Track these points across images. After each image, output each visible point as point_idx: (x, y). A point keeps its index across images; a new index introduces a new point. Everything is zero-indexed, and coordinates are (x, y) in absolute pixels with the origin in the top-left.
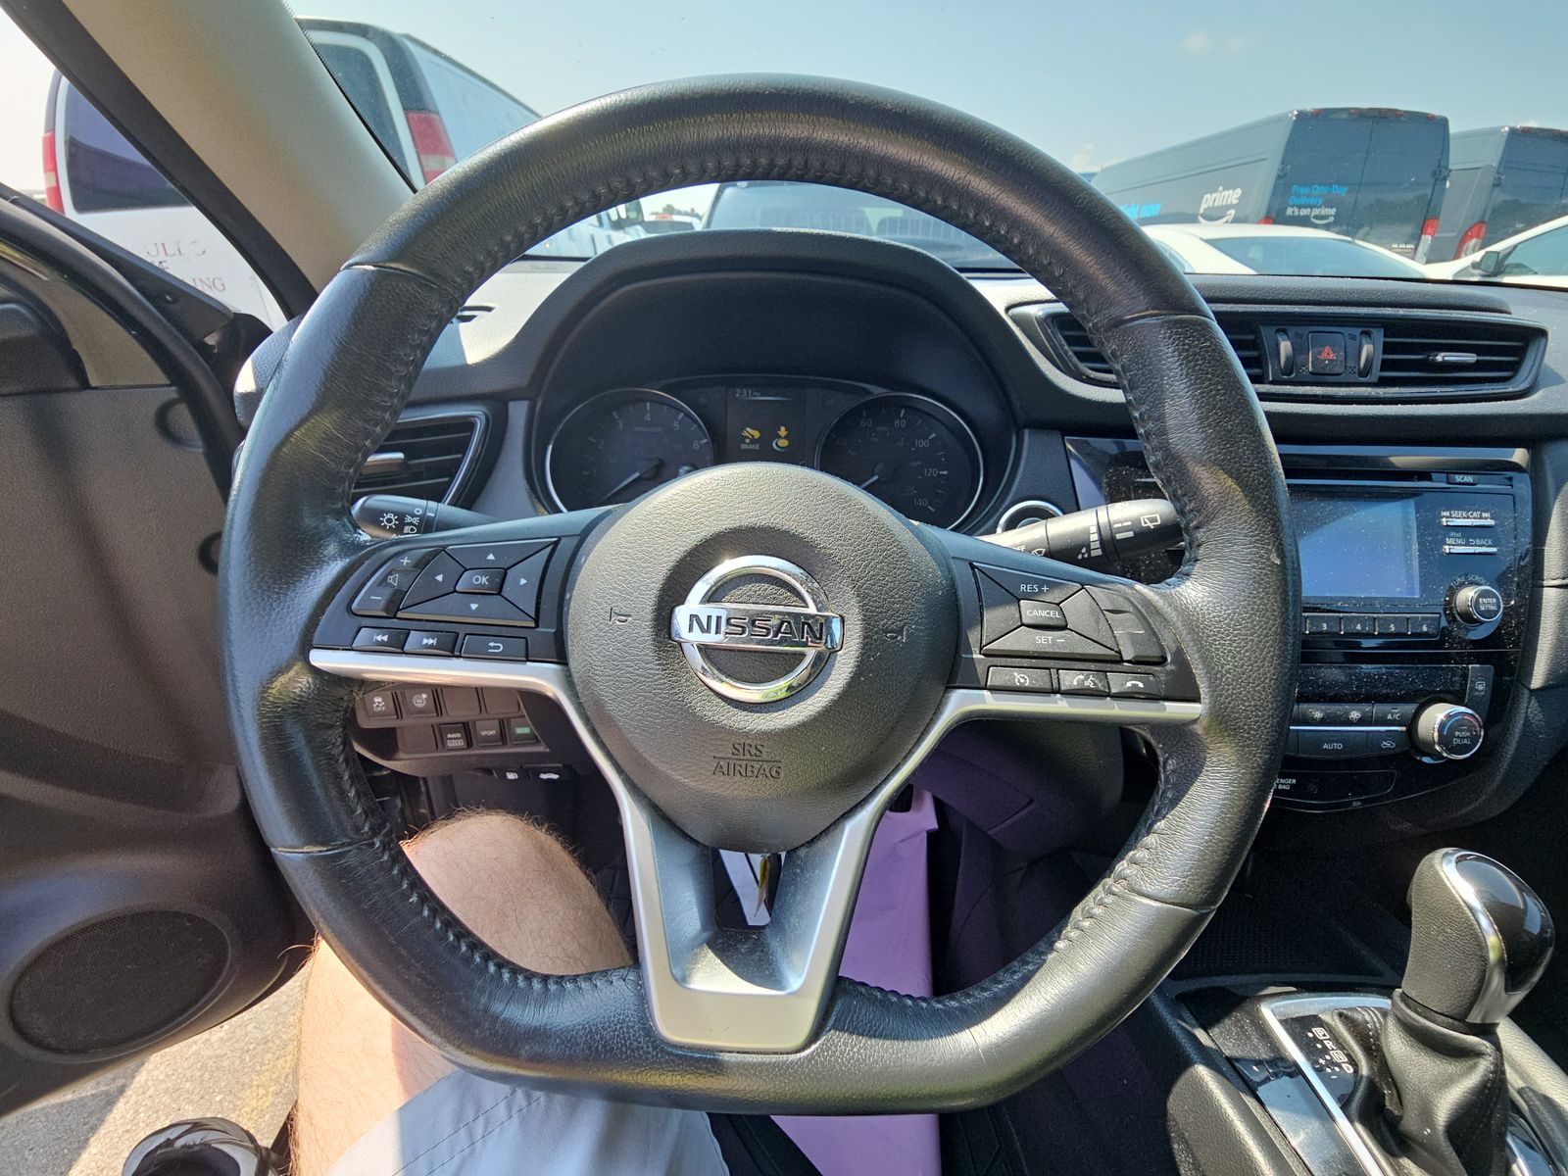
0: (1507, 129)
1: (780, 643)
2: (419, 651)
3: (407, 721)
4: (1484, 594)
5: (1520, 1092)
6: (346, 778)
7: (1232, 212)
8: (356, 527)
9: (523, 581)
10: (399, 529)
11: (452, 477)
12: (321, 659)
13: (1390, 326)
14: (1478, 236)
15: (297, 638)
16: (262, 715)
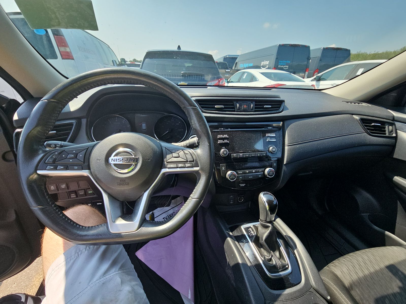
0: (322, 48)
1: (127, 162)
2: (60, 169)
3: (60, 191)
4: (273, 148)
5: (285, 236)
6: (46, 194)
7: (267, 66)
8: (46, 148)
9: (81, 156)
10: (55, 147)
11: (68, 136)
12: (39, 172)
13: (256, 101)
14: (317, 72)
15: (34, 168)
16: (27, 183)
